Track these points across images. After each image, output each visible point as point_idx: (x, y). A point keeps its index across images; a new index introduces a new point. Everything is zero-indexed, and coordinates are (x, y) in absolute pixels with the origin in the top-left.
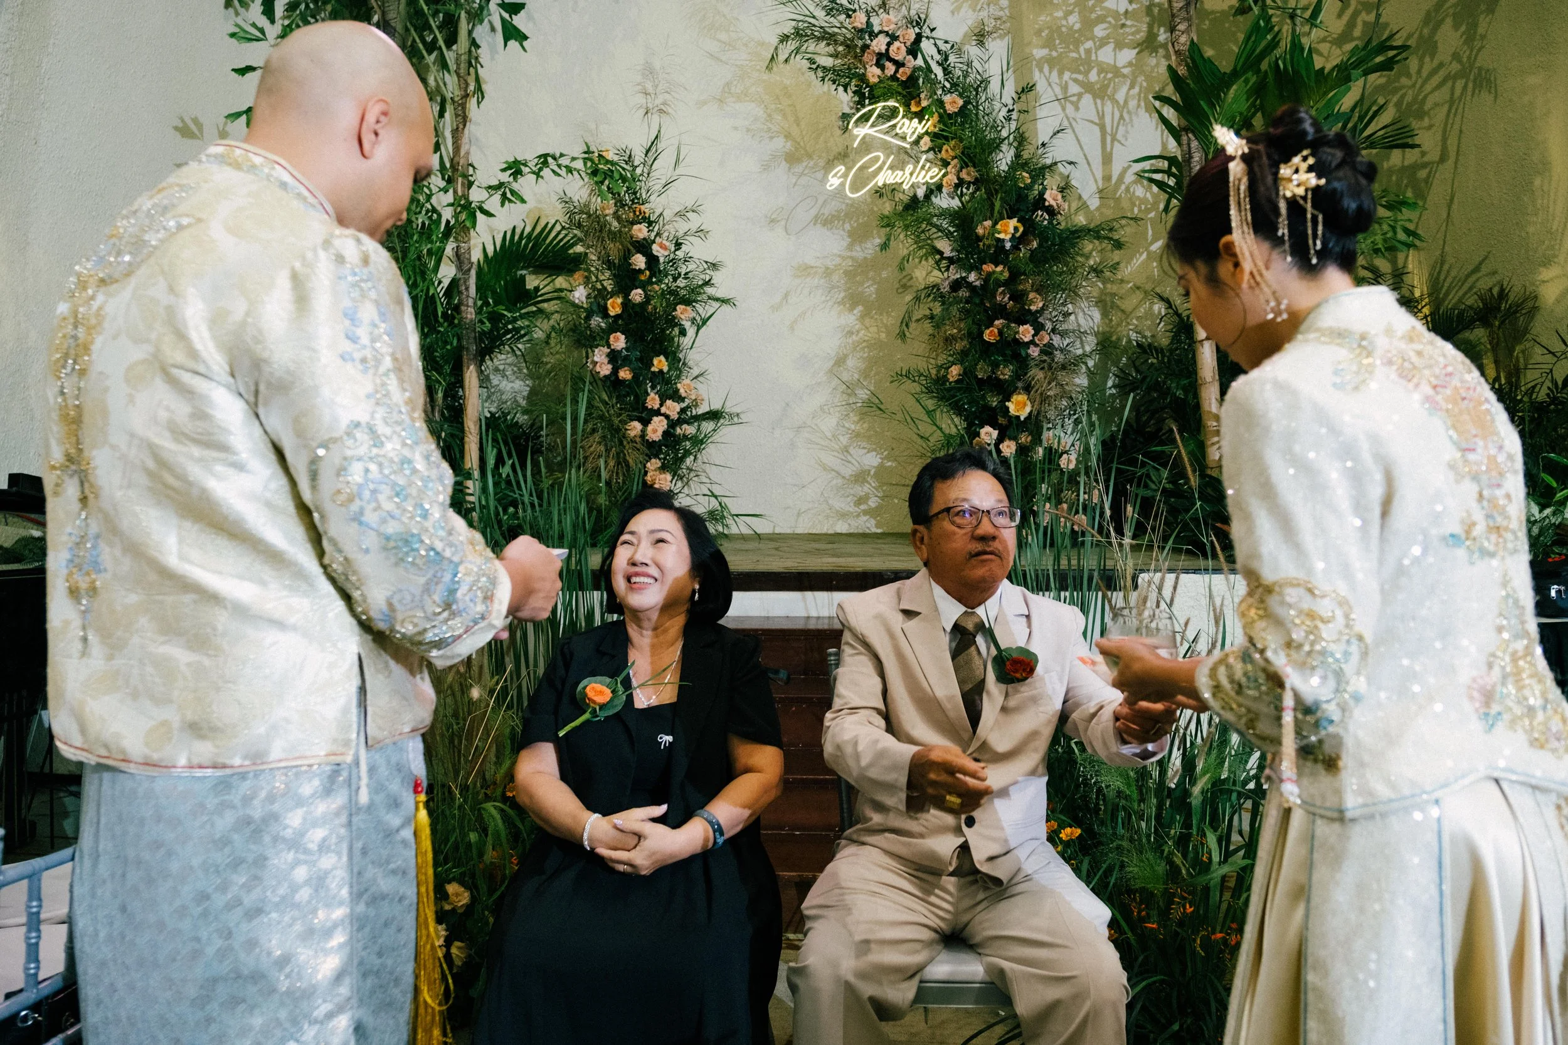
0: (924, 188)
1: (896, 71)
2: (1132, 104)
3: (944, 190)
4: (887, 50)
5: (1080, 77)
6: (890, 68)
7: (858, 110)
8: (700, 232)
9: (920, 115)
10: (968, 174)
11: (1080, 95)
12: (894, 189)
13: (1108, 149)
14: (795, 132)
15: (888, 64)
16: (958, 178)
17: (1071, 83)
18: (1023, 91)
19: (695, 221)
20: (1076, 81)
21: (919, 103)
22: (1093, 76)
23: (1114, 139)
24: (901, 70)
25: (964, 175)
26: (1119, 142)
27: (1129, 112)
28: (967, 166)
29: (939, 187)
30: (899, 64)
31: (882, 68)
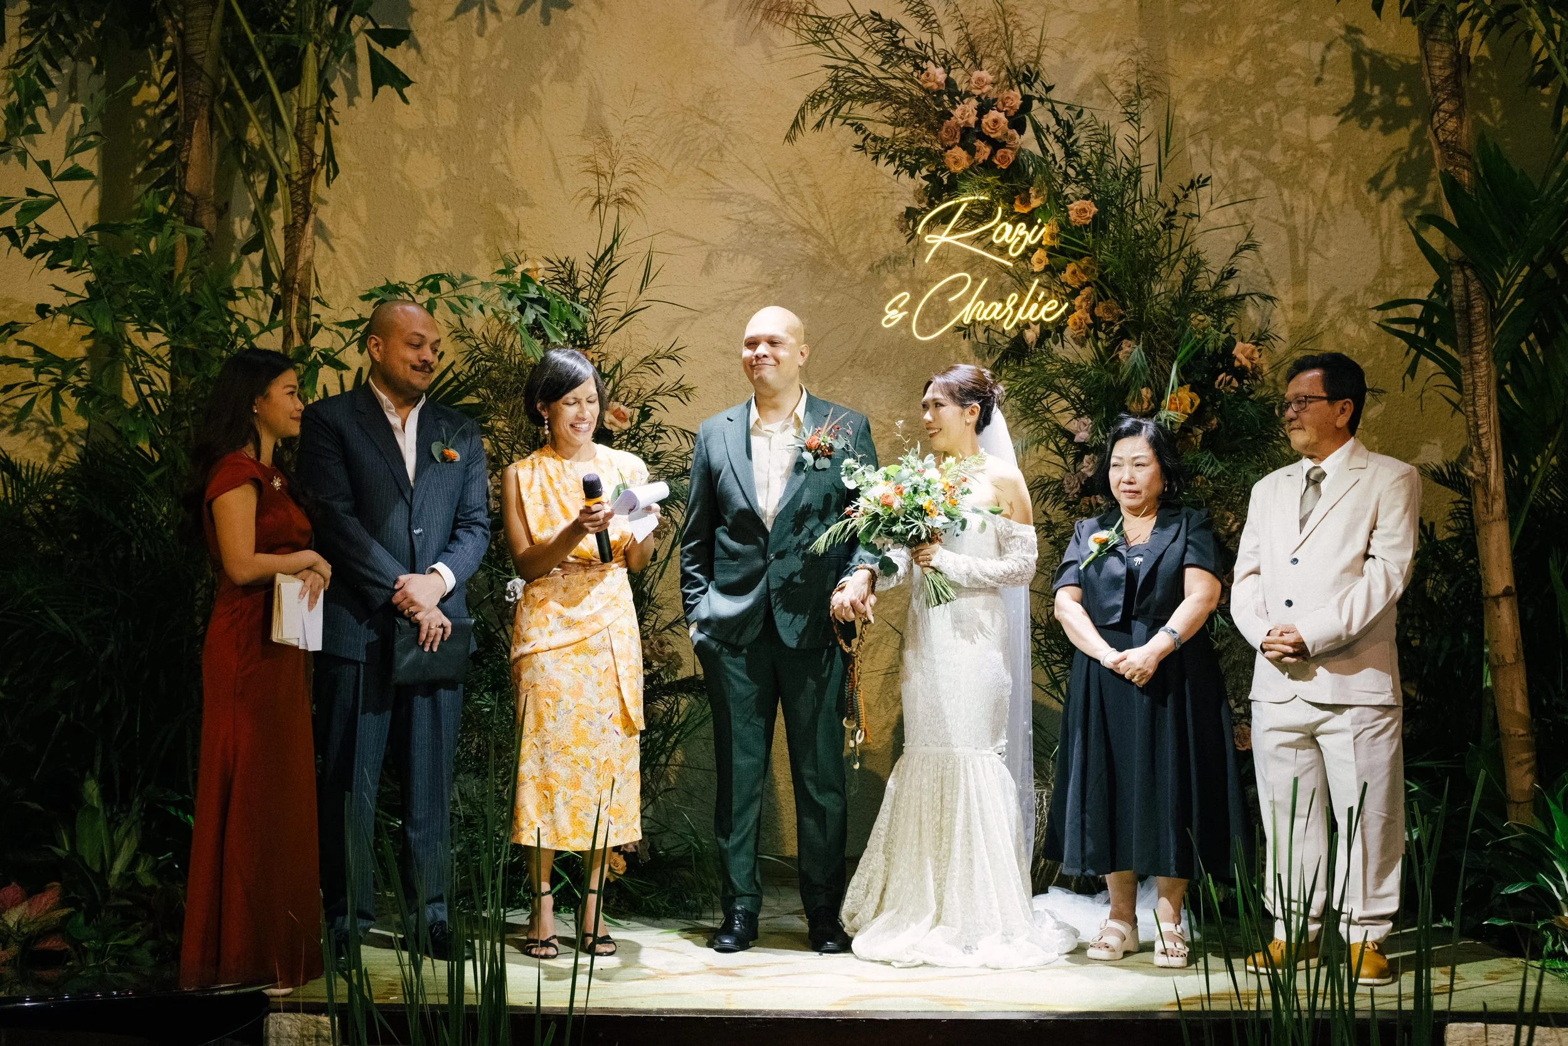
0: (1037, 328)
1: (992, 154)
2: (1336, 196)
3: (1068, 333)
4: (978, 123)
5: (1257, 155)
6: (984, 151)
7: (932, 205)
8: (682, 391)
9: (1030, 220)
10: (1108, 310)
11: (1256, 182)
12: (989, 327)
13: (1301, 263)
14: (820, 225)
15: (979, 144)
16: (1093, 316)
17: (1243, 163)
18: (1192, 185)
19: (671, 373)
20: (1250, 159)
21: (1026, 201)
22: (1276, 155)
23: (1309, 248)
24: (1000, 153)
25: (1099, 311)
26: (1316, 251)
27: (1330, 209)
28: (1107, 298)
29: (1060, 326)
30: (996, 145)
31: (971, 151)
